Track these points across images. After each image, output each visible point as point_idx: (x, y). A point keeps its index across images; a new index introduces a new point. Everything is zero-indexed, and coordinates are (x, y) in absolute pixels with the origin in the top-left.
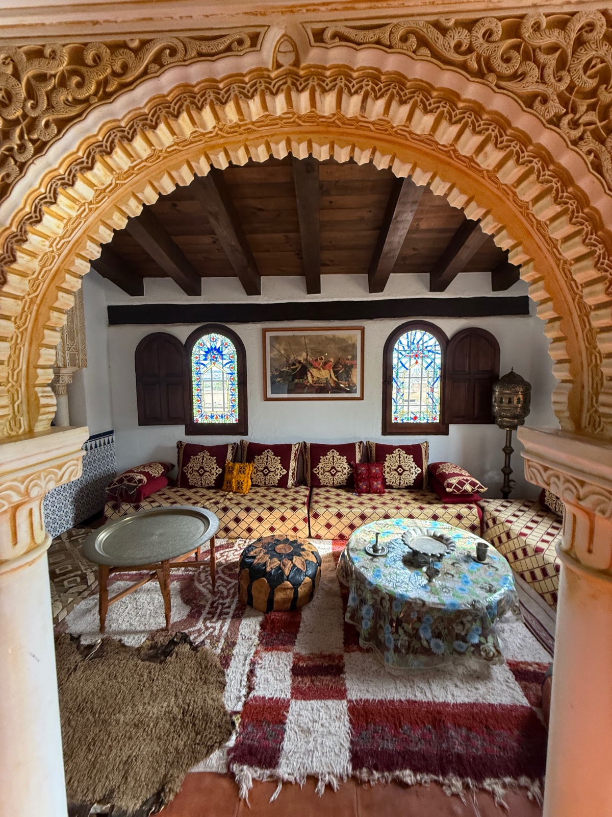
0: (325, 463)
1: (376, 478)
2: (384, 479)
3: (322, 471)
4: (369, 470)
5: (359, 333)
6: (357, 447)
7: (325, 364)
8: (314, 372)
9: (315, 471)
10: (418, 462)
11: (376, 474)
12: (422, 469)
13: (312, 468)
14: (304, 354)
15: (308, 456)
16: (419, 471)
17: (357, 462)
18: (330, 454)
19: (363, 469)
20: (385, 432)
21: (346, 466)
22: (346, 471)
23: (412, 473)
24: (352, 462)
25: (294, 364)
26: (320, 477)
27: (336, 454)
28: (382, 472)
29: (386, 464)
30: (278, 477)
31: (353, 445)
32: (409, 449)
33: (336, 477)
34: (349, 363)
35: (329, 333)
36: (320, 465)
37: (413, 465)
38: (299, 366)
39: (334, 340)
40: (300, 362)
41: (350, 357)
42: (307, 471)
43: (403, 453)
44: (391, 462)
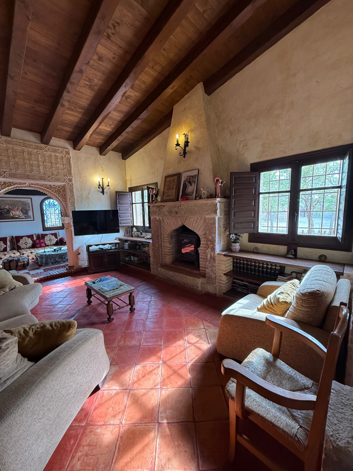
0: (22, 241)
1: (42, 243)
2: (45, 244)
3: (21, 244)
4: (40, 241)
5: (30, 200)
6: (34, 235)
7: (17, 209)
8: (13, 212)
9: (18, 244)
10: (56, 237)
11: (42, 242)
12: (57, 239)
13: (17, 243)
14: (8, 206)
15: (15, 240)
16: (57, 240)
17: (35, 239)
18: (24, 238)
19: (37, 241)
20: (44, 230)
21: (31, 241)
22: (31, 243)
23: (55, 240)
24: (33, 240)
25: (3, 209)
26: (21, 246)
27: (26, 238)
28: (44, 241)
29: (45, 239)
30: (3, 248)
31: (33, 235)
32: (52, 234)
33: (27, 245)
34: (27, 209)
35: (18, 199)
36: (20, 242)
37: (55, 238)
38: (6, 210)
39: (20, 201)
40: (6, 209)
41: (27, 207)
42: (15, 245)
43: (51, 235)
44: (47, 238)
